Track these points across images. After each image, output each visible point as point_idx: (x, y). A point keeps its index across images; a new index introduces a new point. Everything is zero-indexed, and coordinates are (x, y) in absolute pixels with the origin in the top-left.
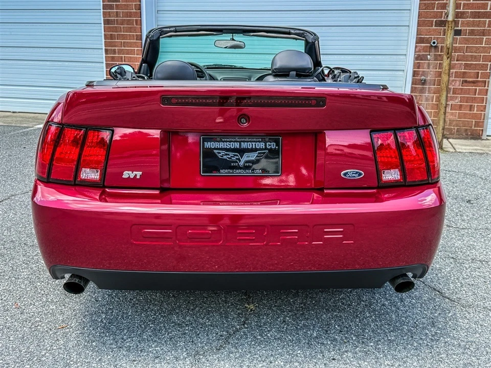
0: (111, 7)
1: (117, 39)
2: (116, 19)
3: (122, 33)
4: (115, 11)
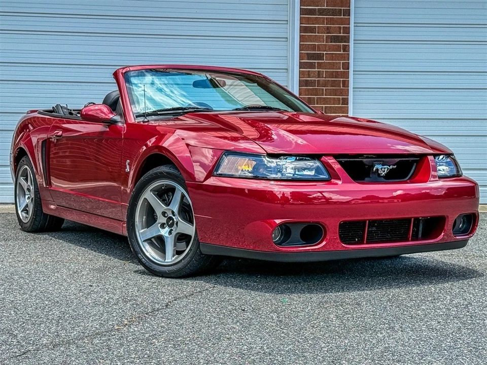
0: (312, 66)
1: (317, 104)
2: (316, 79)
3: (324, 97)
4: (316, 70)
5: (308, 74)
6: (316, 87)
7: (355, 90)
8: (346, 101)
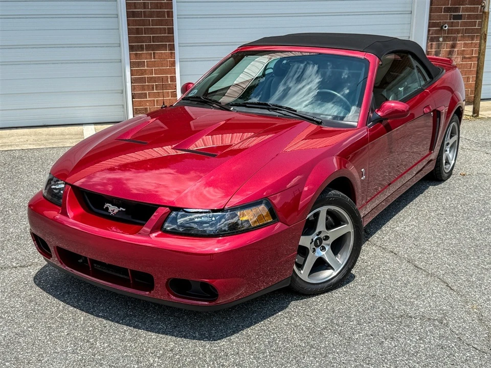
1: (145, 34)
2: (143, 10)
3: (151, 27)
5: (135, 5)
6: (143, 18)
7: (179, 17)
8: (171, 31)
